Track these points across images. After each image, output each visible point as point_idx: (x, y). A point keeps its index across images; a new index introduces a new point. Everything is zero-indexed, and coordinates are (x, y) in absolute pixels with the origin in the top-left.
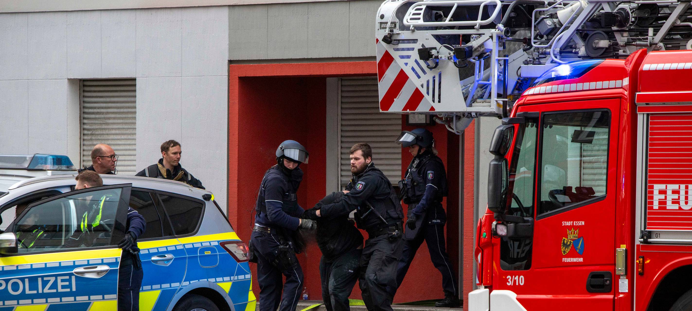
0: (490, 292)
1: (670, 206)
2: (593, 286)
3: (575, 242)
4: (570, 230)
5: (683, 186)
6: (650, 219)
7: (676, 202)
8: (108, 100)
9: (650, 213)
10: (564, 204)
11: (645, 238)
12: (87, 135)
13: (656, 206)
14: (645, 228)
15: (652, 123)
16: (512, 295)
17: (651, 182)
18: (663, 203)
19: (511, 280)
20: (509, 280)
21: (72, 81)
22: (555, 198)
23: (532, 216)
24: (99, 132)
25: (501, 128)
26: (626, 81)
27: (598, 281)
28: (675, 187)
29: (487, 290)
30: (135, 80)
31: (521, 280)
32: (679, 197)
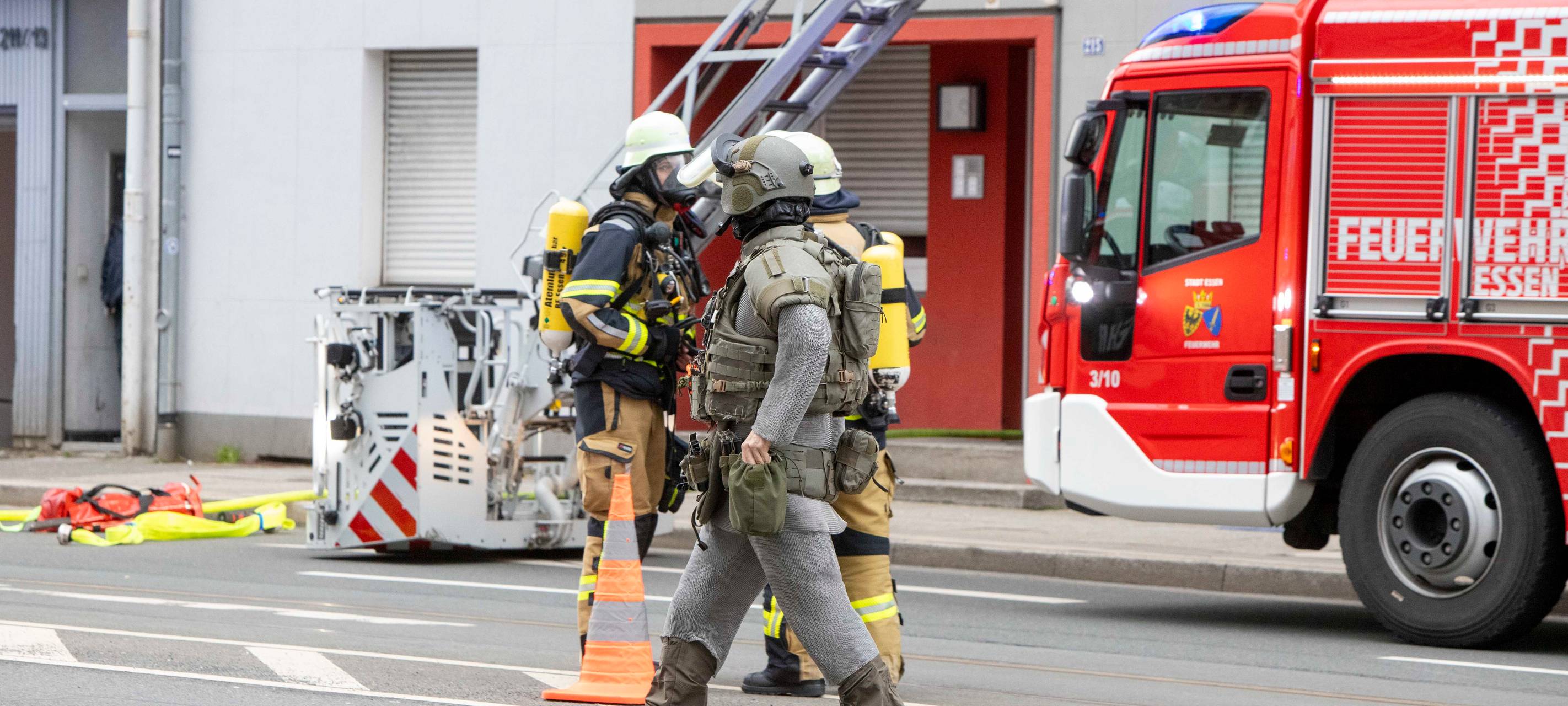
0: (1062, 396)
1: (1366, 255)
2: (1235, 390)
3: (1208, 314)
4: (1198, 292)
5: (1388, 221)
6: (1332, 276)
7: (1375, 247)
8: (431, 84)
9: (1332, 267)
10: (1191, 249)
11: (1323, 307)
12: (396, 144)
13: (1342, 254)
14: (1324, 291)
15: (1338, 113)
16: (1099, 404)
17: (1334, 213)
18: (1353, 249)
19: (1098, 378)
20: (1095, 378)
21: (371, 53)
22: (1176, 240)
23: (1135, 269)
24: (416, 139)
25: (1084, 118)
26: (1296, 42)
27: (1243, 381)
28: (1375, 221)
29: (1058, 394)
30: (475, 51)
31: (1113, 378)
32: (1381, 239)
